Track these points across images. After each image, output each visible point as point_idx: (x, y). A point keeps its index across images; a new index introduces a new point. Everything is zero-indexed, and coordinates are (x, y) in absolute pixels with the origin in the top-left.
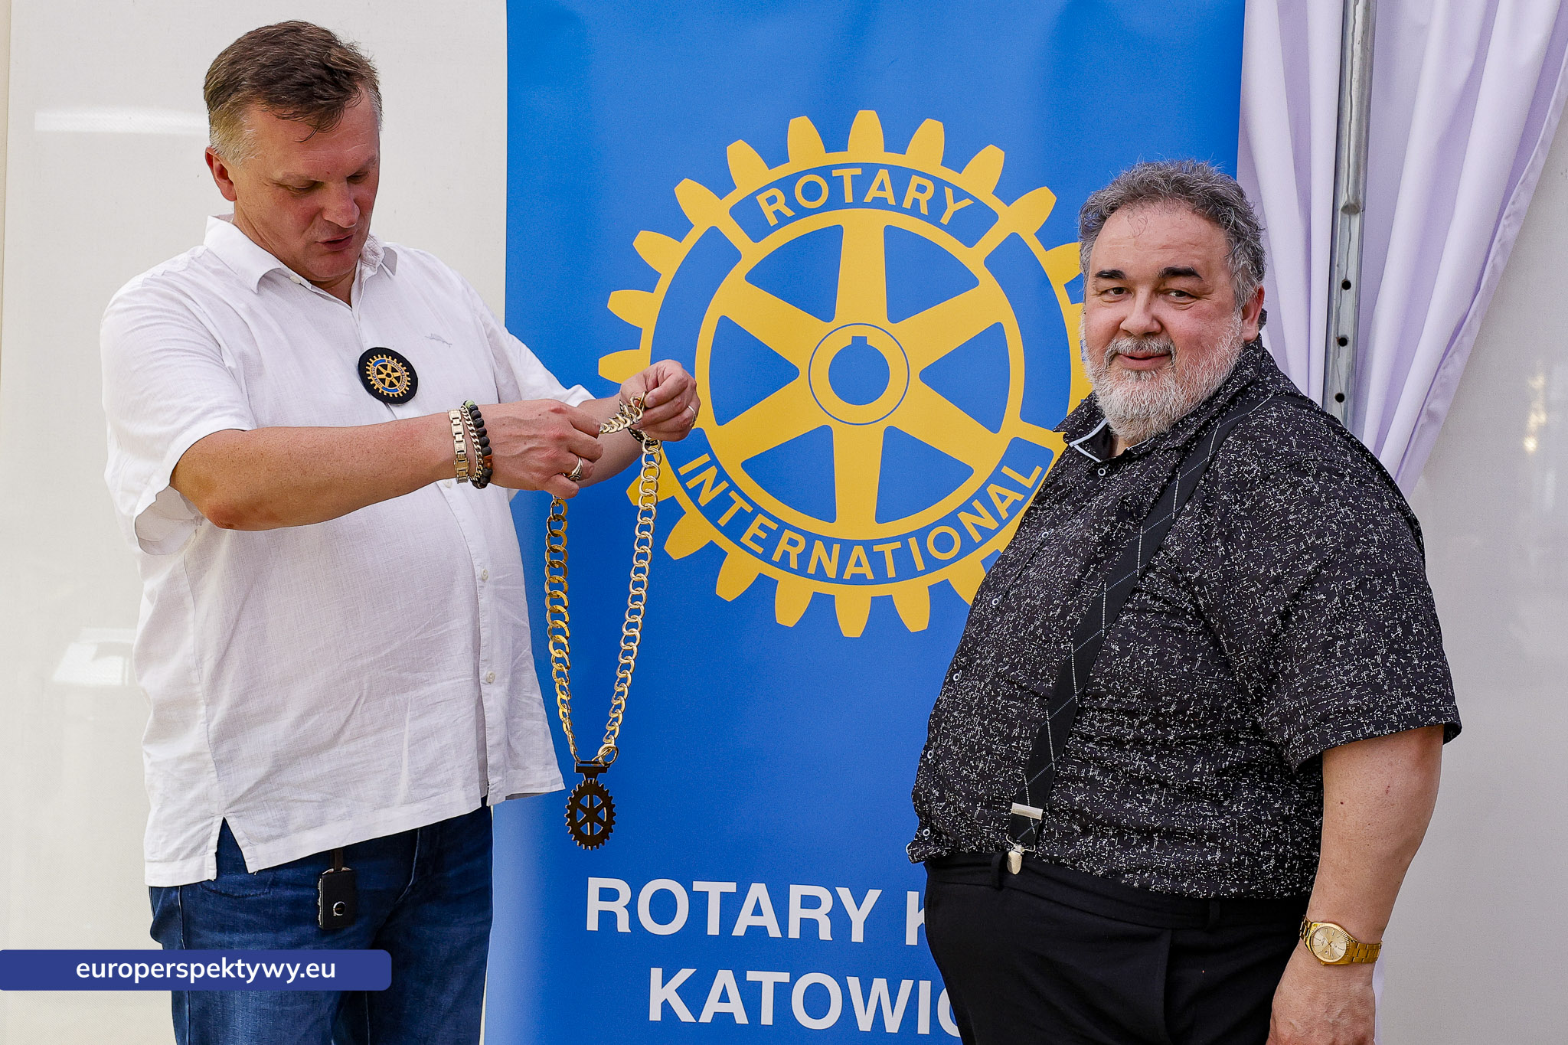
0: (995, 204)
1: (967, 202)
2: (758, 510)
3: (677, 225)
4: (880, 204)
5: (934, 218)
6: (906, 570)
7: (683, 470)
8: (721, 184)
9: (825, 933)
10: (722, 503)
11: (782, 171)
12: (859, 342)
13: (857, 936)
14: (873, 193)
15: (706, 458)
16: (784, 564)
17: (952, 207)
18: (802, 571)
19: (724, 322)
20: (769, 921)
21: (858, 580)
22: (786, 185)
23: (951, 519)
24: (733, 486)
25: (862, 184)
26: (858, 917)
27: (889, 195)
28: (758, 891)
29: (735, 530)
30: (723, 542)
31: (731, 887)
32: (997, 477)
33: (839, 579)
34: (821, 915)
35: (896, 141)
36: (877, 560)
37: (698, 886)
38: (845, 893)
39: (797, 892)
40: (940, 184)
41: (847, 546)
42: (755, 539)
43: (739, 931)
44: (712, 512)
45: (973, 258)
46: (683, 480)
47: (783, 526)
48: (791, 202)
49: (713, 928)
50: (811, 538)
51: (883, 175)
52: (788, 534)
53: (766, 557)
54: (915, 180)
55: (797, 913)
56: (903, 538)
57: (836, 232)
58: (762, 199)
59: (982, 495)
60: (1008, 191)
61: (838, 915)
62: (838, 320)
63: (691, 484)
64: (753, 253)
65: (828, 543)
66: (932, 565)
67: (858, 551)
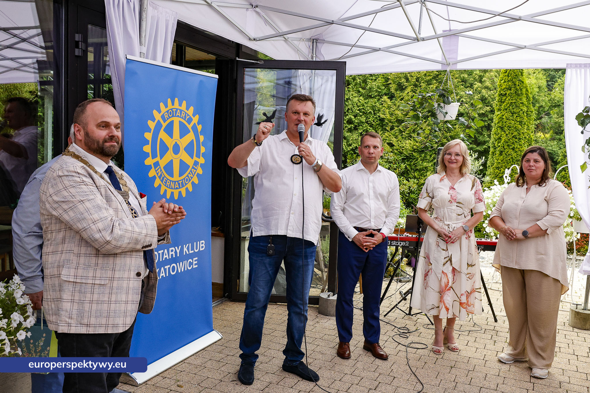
0: (192, 117)
1: (189, 117)
2: (165, 176)
3: (153, 120)
4: (178, 116)
5: (185, 120)
6: (183, 186)
7: (156, 169)
8: (160, 112)
9: (174, 256)
10: (161, 175)
11: (167, 109)
12: (176, 142)
13: (178, 255)
14: (177, 114)
15: (159, 167)
16: (167, 187)
17: (187, 117)
18: (170, 188)
19: (161, 139)
20: (167, 256)
21: (177, 188)
22: (167, 112)
23: (188, 176)
24: (162, 172)
25: (176, 112)
26: (178, 251)
27: (179, 115)
28: (166, 250)
29: (162, 181)
30: (161, 184)
31: (162, 251)
32: (193, 168)
33: (174, 189)
34: (173, 253)
35: (180, 105)
36: (179, 184)
37: (159, 252)
38: (176, 248)
39: (170, 249)
40: (186, 113)
41: (175, 182)
42: (164, 182)
43: (164, 259)
44: (160, 177)
45: (190, 127)
46: (156, 171)
47: (168, 179)
48: (168, 116)
49: (161, 260)
50: (171, 181)
51: (179, 110)
52: (168, 181)
53: (165, 186)
54: (183, 112)
55: (170, 253)
56: (182, 180)
57: (173, 121)
58: (165, 114)
59: (191, 171)
60: (194, 115)
61: (176, 252)
62: (173, 139)
63: (157, 172)
64: (164, 125)
65: (173, 181)
66: (186, 184)
67: (177, 182)
